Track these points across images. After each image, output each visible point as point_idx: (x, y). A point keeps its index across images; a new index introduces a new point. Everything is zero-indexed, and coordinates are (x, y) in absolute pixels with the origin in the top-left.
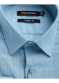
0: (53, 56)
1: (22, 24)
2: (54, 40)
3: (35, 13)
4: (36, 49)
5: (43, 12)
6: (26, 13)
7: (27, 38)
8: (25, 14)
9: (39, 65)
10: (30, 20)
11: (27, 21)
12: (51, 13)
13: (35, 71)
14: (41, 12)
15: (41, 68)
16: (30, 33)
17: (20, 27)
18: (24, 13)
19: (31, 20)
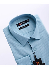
0: (41, 38)
3: (25, 22)
4: (33, 40)
6: (21, 24)
9: (37, 45)
12: (33, 19)
13: (36, 48)
15: (38, 46)
18: (20, 24)
19: (24, 26)
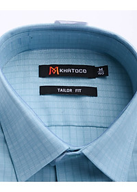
1: (50, 99)
2: (133, 143)
3: (85, 71)
5: (106, 68)
6: (61, 71)
7: (63, 143)
8: (58, 73)
10: (71, 90)
11: (64, 90)
14: (98, 68)
16: (72, 124)
17: (46, 108)
18: (57, 71)
19: (73, 88)
